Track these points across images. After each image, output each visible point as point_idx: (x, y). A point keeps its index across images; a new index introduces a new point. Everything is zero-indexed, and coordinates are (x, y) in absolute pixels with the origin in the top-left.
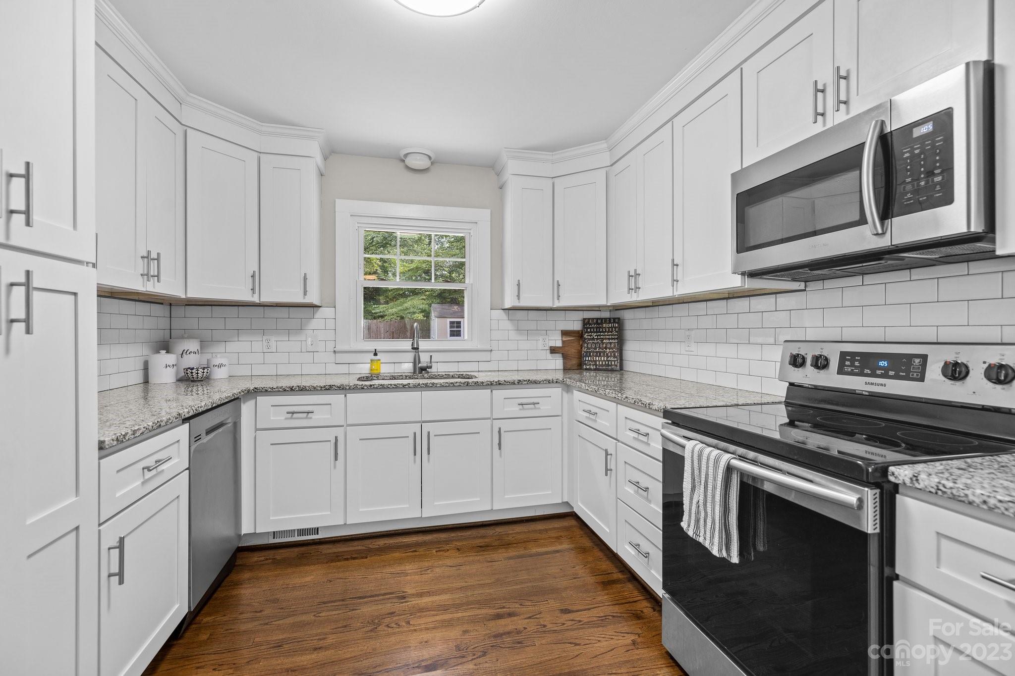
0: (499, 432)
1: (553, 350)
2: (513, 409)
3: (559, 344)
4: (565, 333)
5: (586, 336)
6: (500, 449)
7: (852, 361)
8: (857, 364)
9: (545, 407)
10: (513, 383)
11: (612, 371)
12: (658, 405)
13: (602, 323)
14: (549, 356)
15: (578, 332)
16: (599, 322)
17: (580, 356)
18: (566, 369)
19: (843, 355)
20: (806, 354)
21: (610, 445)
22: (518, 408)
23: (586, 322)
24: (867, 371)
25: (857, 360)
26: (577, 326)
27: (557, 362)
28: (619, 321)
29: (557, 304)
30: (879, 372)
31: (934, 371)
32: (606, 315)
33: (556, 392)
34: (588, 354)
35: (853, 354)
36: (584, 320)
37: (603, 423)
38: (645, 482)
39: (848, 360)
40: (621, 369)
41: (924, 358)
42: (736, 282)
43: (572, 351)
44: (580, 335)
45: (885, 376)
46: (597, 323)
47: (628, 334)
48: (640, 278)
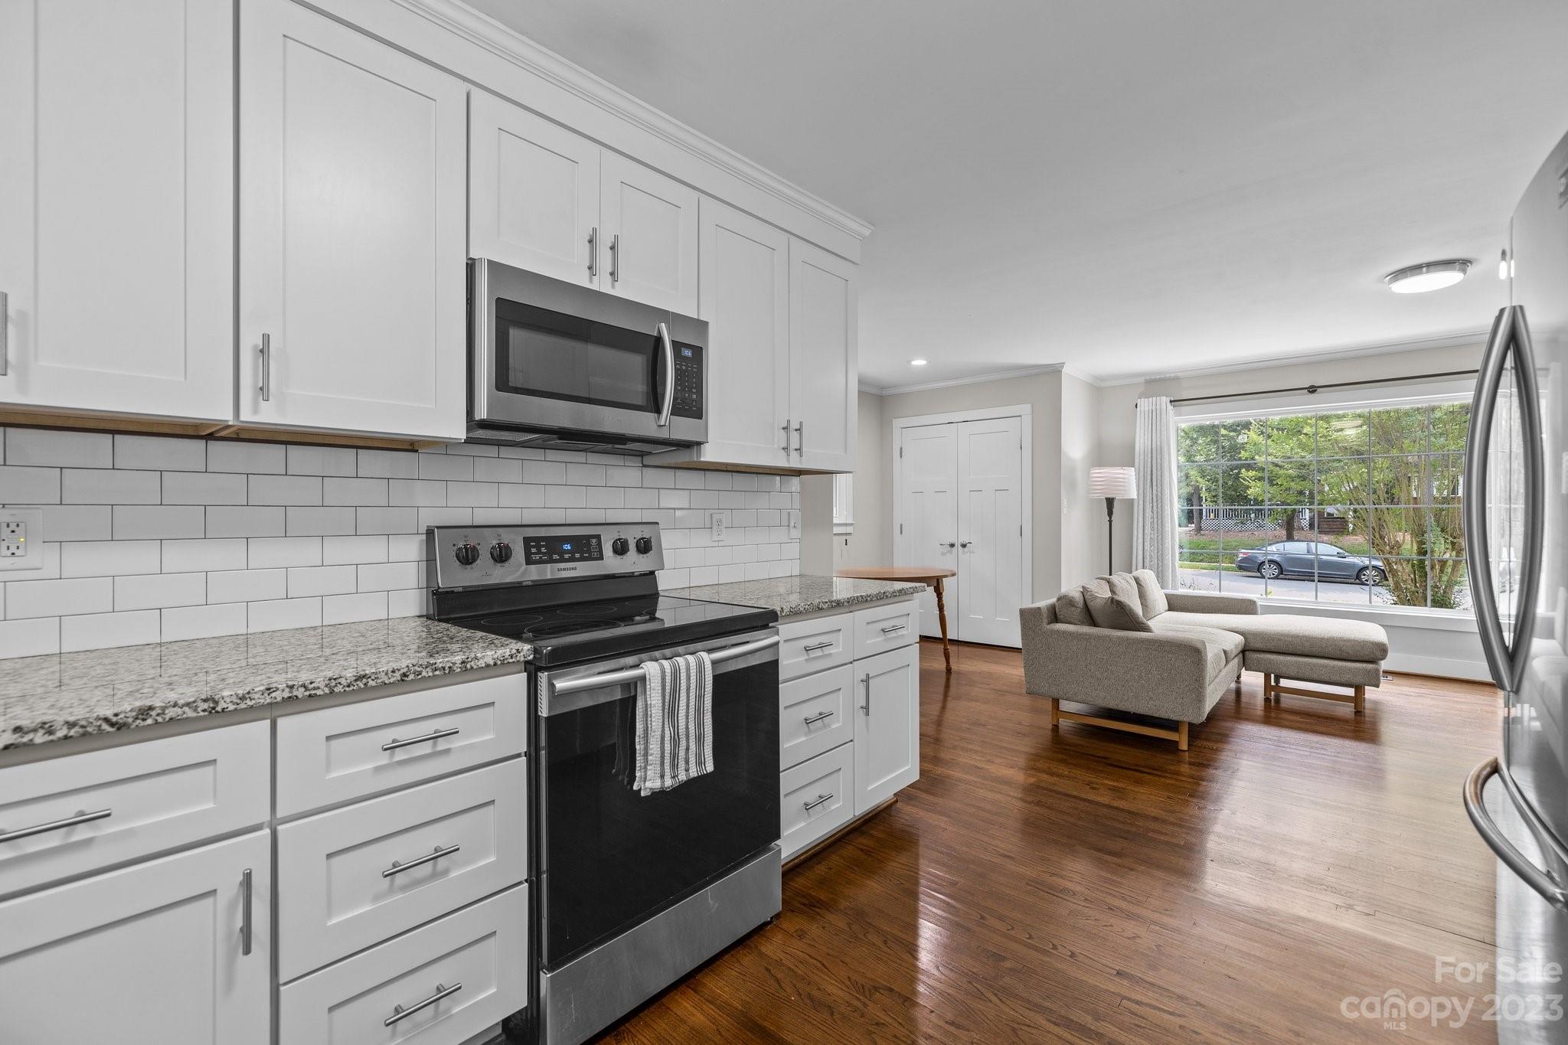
7: (538, 547)
8: (543, 550)
19: (527, 541)
20: (479, 544)
24: (556, 557)
25: (543, 546)
30: (567, 556)
31: (608, 550)
35: (537, 539)
39: (533, 547)
41: (598, 537)
45: (572, 559)
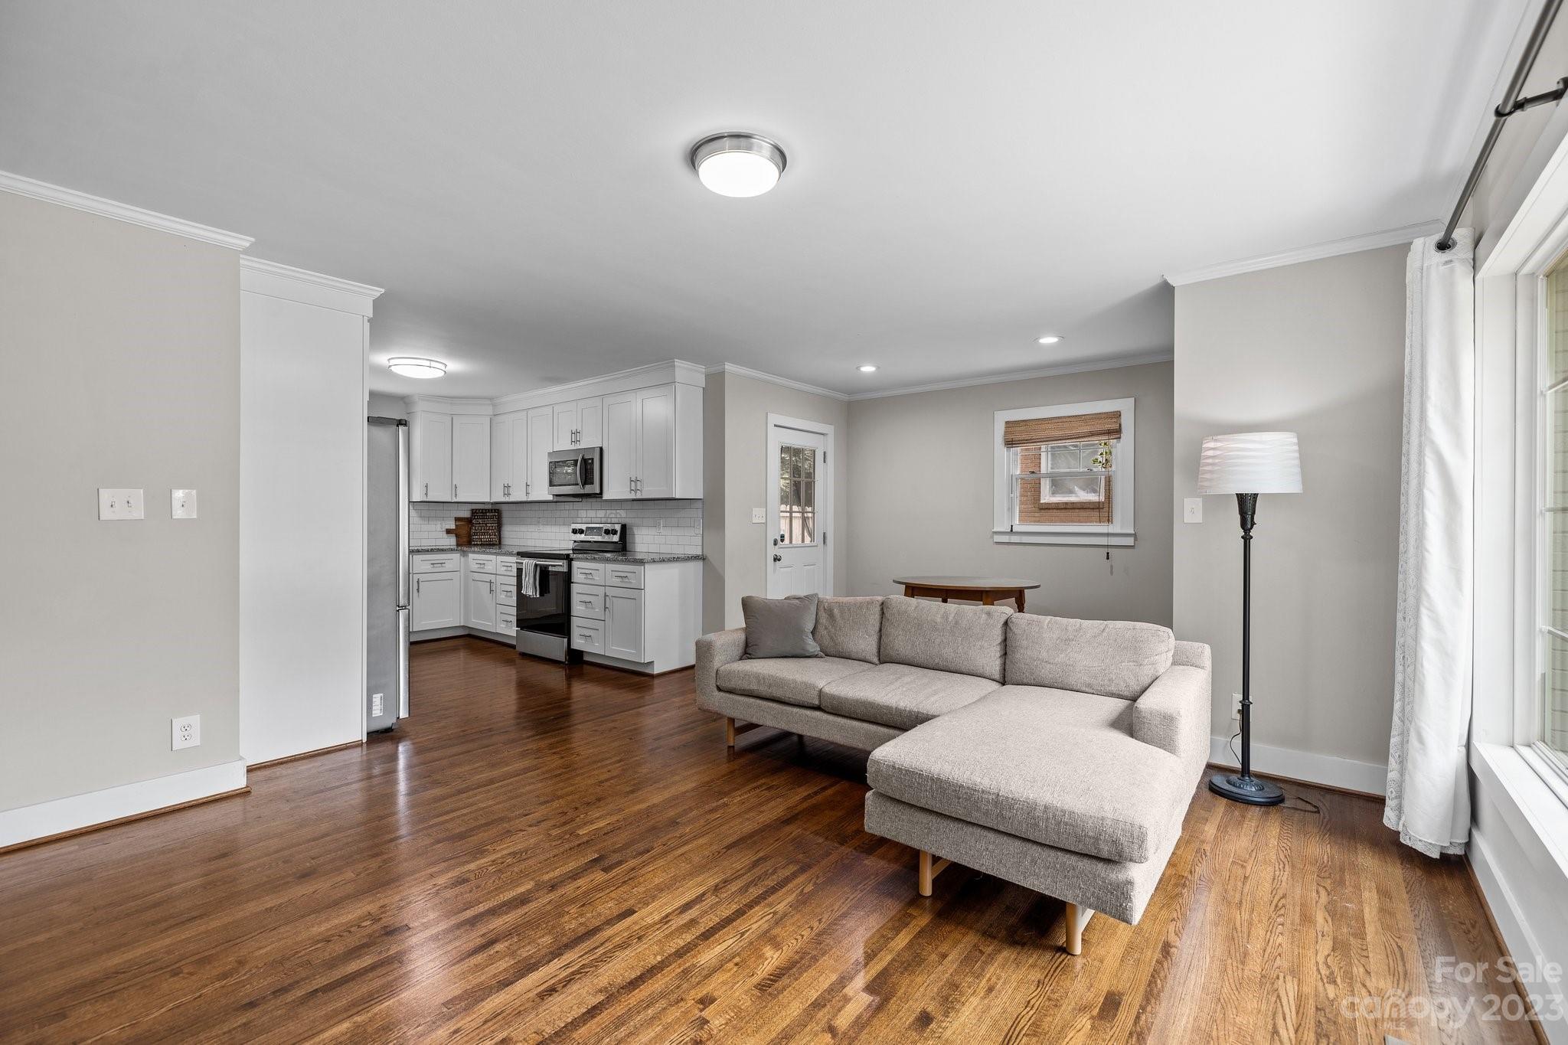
0: (418, 582)
1: (449, 532)
2: (427, 567)
3: (453, 527)
4: (457, 519)
5: (474, 521)
6: (418, 592)
9: (448, 566)
10: (428, 551)
11: (494, 545)
12: (515, 552)
13: (486, 513)
14: (445, 535)
15: (467, 518)
16: (484, 512)
17: (470, 536)
18: (458, 545)
21: (492, 578)
22: (430, 566)
23: (474, 512)
26: (466, 514)
27: (452, 541)
28: (498, 511)
29: (455, 500)
32: (489, 507)
33: (456, 556)
34: (476, 534)
36: (472, 510)
37: (489, 568)
38: (509, 588)
40: (500, 543)
42: (551, 498)
43: (464, 532)
44: (469, 521)
46: (482, 513)
47: (505, 520)
48: (511, 489)
